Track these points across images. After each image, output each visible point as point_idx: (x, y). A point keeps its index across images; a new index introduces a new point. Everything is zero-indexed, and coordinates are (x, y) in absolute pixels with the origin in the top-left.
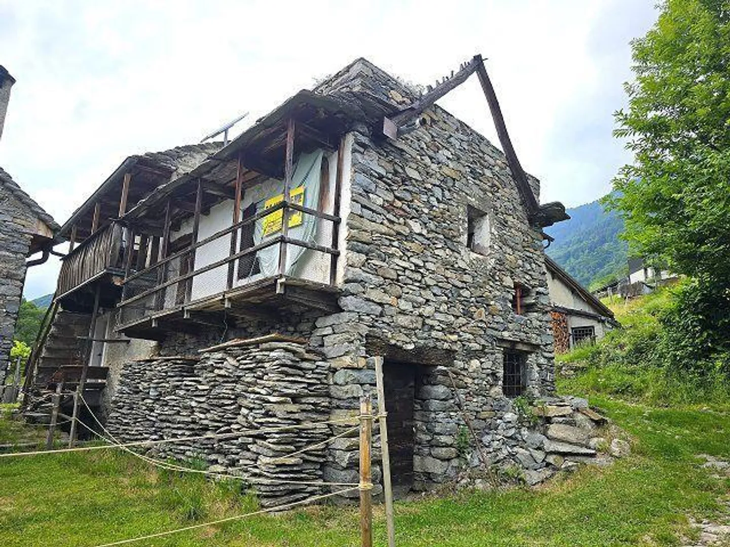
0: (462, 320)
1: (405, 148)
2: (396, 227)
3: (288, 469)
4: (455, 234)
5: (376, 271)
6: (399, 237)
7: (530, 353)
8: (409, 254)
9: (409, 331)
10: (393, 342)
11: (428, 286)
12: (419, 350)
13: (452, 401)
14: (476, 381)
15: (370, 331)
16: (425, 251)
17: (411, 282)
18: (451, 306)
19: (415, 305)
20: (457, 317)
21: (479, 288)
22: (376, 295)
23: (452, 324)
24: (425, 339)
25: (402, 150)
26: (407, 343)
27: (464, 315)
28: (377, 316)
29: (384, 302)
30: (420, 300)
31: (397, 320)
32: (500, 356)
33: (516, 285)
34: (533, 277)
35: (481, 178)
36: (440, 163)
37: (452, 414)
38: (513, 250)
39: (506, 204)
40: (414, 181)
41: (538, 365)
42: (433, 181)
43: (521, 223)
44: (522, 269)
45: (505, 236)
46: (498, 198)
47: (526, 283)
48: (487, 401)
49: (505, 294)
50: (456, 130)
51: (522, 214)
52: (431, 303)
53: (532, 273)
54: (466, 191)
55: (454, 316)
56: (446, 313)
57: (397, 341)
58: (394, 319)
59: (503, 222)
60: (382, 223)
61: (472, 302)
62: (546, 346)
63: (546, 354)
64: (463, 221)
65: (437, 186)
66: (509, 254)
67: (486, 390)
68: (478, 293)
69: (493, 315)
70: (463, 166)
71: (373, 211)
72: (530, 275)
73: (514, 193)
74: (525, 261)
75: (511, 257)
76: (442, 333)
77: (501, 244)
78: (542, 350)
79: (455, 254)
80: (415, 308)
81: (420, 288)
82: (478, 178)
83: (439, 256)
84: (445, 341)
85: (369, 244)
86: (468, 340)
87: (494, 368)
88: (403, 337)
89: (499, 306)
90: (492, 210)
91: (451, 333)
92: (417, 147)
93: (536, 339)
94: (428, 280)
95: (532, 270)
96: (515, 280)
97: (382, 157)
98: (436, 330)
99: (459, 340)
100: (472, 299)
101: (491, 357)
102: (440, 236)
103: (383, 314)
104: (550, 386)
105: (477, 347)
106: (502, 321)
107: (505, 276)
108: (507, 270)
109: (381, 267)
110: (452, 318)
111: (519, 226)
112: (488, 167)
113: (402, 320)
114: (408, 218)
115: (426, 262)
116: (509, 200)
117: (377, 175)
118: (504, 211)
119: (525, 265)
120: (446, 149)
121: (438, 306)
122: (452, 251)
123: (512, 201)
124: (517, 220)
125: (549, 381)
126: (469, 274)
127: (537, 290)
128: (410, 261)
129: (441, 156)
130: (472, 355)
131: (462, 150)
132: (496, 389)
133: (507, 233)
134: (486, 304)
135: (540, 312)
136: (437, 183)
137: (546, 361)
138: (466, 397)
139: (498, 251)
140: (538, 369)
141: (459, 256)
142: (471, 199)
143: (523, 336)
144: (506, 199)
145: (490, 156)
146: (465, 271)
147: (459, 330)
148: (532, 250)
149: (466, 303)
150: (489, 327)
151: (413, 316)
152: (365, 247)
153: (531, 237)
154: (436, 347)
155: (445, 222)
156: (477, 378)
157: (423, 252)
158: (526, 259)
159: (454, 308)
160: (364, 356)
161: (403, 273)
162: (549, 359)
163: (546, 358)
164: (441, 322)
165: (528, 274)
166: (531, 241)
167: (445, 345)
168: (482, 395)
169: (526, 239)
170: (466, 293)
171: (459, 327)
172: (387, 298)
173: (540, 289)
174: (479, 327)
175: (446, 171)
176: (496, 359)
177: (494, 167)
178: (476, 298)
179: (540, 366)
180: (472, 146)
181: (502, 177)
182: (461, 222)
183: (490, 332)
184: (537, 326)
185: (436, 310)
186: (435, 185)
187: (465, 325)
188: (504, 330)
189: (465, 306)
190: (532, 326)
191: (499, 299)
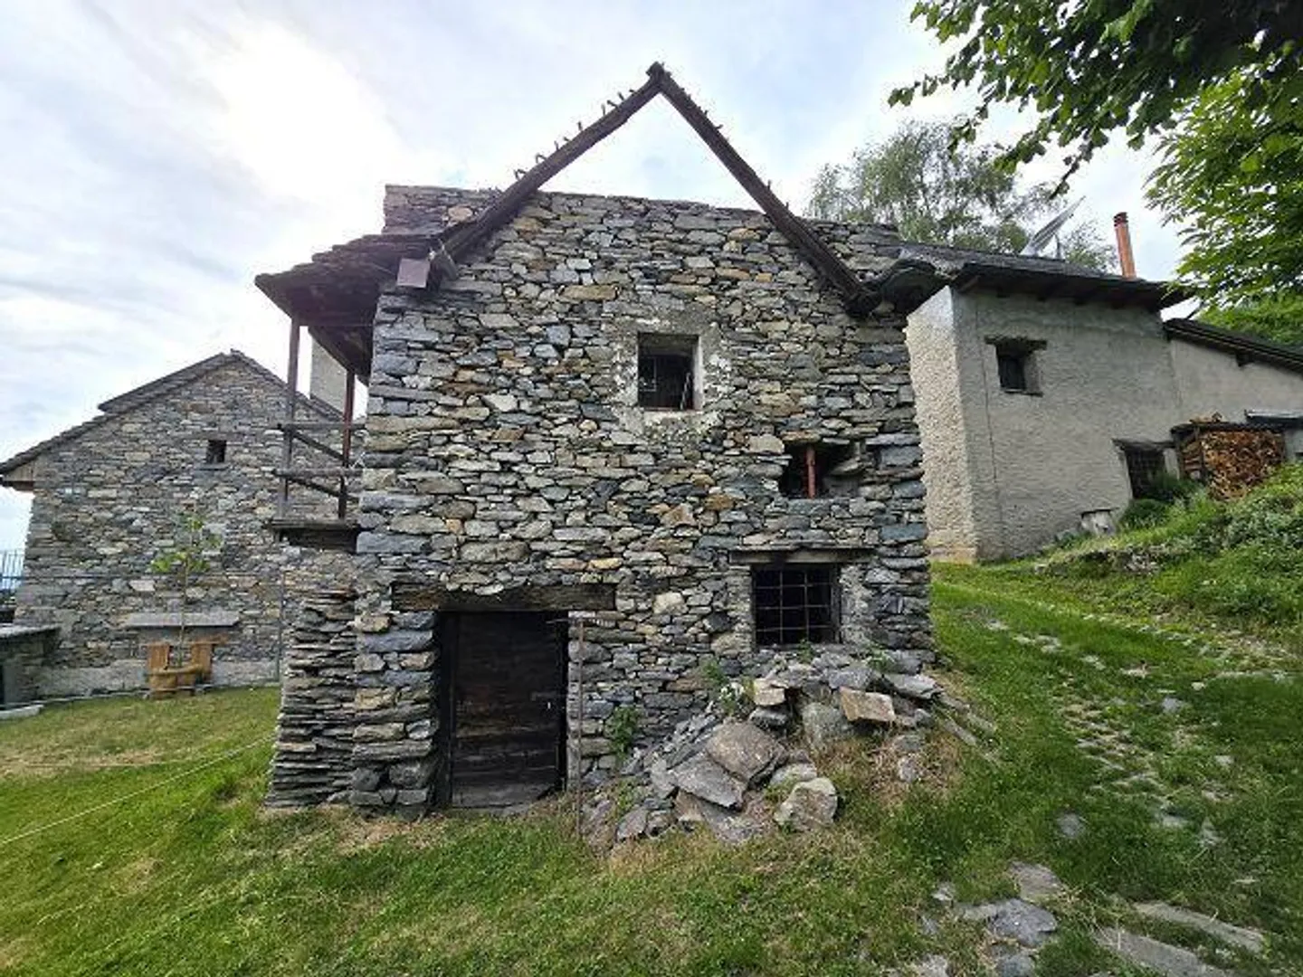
0: (628, 532)
1: (477, 286)
2: (460, 413)
3: (295, 757)
4: (603, 391)
5: (413, 487)
6: (467, 427)
7: (844, 565)
8: (486, 449)
9: (487, 567)
10: (450, 587)
11: (535, 491)
12: (510, 594)
13: (608, 664)
14: (666, 630)
15: (397, 577)
16: (527, 435)
17: (495, 491)
18: (594, 514)
19: (502, 523)
20: (616, 529)
21: (674, 471)
22: (410, 525)
23: (602, 542)
24: (530, 574)
25: (473, 293)
26: (483, 585)
27: (635, 522)
28: (414, 554)
29: (428, 531)
30: (513, 514)
31: (459, 552)
32: (739, 580)
33: (790, 448)
34: (855, 419)
35: (674, 278)
36: (559, 285)
37: (600, 685)
38: (785, 382)
39: (761, 302)
40: (500, 332)
41: (867, 586)
42: (544, 319)
43: (815, 326)
44: (813, 413)
45: (757, 363)
46: (734, 299)
47: (831, 436)
48: (697, 663)
49: (755, 469)
50: (606, 216)
51: (822, 307)
52: (542, 517)
53: (854, 412)
54: (634, 312)
55: (606, 528)
56: (584, 526)
57: (462, 585)
58: (454, 553)
59: (752, 338)
60: (430, 414)
61: (655, 497)
62: (898, 545)
63: (894, 563)
64: (626, 365)
65: (556, 324)
66: (769, 393)
67: (697, 642)
68: (672, 479)
69: (717, 512)
70: (622, 271)
71: (410, 401)
72: (843, 418)
73: (790, 276)
74: (827, 395)
75: (776, 397)
76: (575, 560)
77: (742, 380)
78: (882, 556)
79: (605, 425)
80: (502, 530)
81: (514, 496)
82: (667, 280)
83: (561, 436)
84: (584, 571)
85: (400, 451)
86: (647, 563)
87: (719, 604)
88: (475, 578)
89: (732, 492)
90: (714, 324)
91: (600, 557)
92: (504, 276)
93: (862, 537)
94: (532, 482)
95: (856, 406)
96: (787, 438)
97: (432, 316)
98: (558, 557)
99: (622, 566)
100: (654, 493)
101: (712, 585)
102: (568, 404)
103: (428, 550)
104: (905, 622)
105: (671, 571)
106: (744, 517)
107: (754, 435)
108: (763, 423)
109: (424, 480)
110: (600, 532)
111: (808, 333)
112: (700, 253)
113: (472, 552)
114: (486, 393)
115: (530, 452)
116: (772, 293)
117: (420, 346)
118: (755, 318)
119: (828, 401)
120: (575, 256)
121: (561, 518)
122: (597, 421)
123: (782, 292)
124: (803, 322)
125: (902, 614)
126: (644, 452)
127: (869, 442)
128: (490, 459)
129: (563, 273)
130: (657, 586)
131: (619, 246)
132: (727, 639)
133: (765, 356)
134: (696, 495)
135: (883, 483)
136: (555, 319)
137: (894, 576)
138: (640, 657)
139: (729, 395)
140: (868, 593)
141: (614, 427)
142: (648, 322)
143: (814, 536)
144: (764, 293)
145: (706, 231)
146: (631, 449)
147: (623, 548)
148: (857, 368)
149: (636, 502)
150: (707, 534)
151: (497, 542)
152: (392, 456)
153: (855, 343)
154: (560, 583)
155: (578, 377)
156: (671, 623)
157: (522, 438)
158: (831, 391)
159: (605, 516)
160: (388, 615)
161: (476, 481)
162: (905, 572)
163: (895, 569)
164: (569, 542)
165: (837, 417)
166: (857, 351)
167: (585, 578)
168: (683, 652)
169: (834, 352)
170: (636, 485)
171: (621, 544)
172: (437, 524)
173: (884, 439)
174: (678, 537)
175: (575, 293)
176: (726, 586)
177: (721, 246)
178: (666, 489)
179: (876, 587)
180: (649, 229)
181: (749, 257)
182: (619, 368)
183: (706, 542)
184: (866, 512)
185: (554, 525)
186: (549, 325)
187: (638, 538)
188: (751, 534)
189: (634, 507)
190: (847, 515)
191: (736, 480)
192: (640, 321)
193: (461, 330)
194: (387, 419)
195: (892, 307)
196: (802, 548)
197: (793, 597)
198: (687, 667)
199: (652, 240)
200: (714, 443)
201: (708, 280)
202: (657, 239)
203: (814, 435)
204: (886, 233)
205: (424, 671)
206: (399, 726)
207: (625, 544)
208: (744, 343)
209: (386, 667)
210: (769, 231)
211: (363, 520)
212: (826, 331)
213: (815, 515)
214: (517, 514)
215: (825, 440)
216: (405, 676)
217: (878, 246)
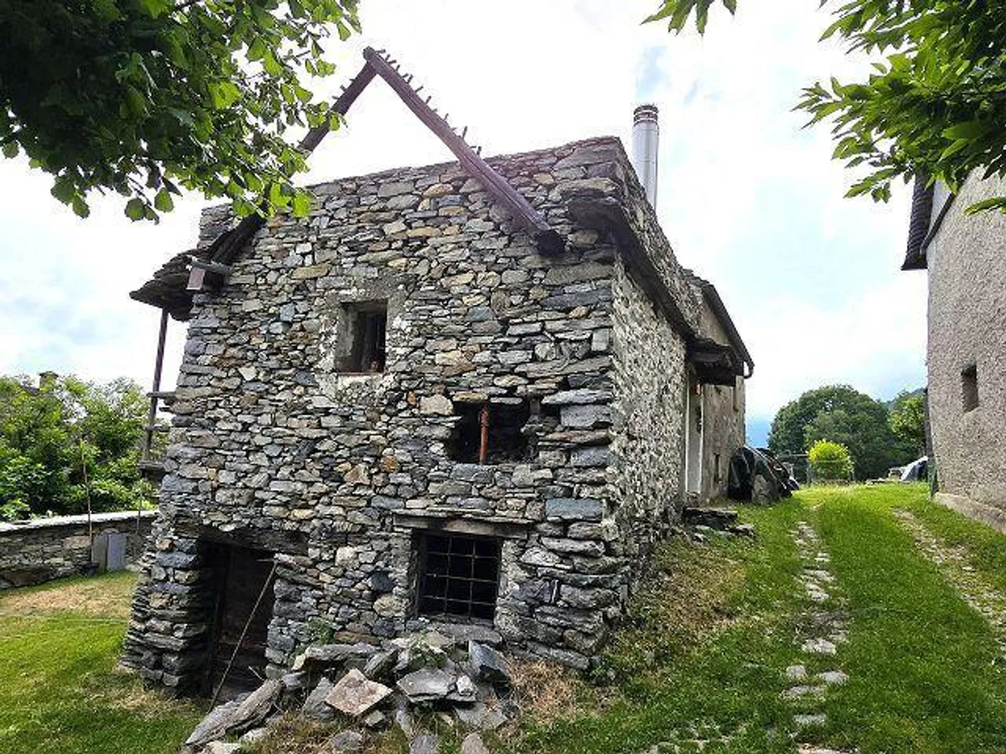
0: (320, 487)
1: (242, 279)
2: (224, 384)
3: (136, 633)
4: (312, 359)
5: (193, 442)
6: (227, 394)
7: (504, 540)
8: (235, 412)
9: (229, 509)
10: (206, 522)
11: (260, 448)
12: (239, 532)
13: (297, 605)
14: (338, 582)
15: (179, 511)
16: (260, 401)
17: (237, 446)
18: (296, 469)
19: (239, 474)
20: (311, 484)
21: (357, 432)
22: (188, 472)
23: (301, 495)
24: (252, 518)
25: (240, 285)
26: (223, 523)
27: (324, 478)
28: (189, 494)
29: (198, 477)
30: (246, 467)
31: (214, 496)
32: (400, 542)
33: (459, 407)
34: (530, 375)
35: (372, 247)
36: (290, 268)
37: (290, 622)
38: (462, 338)
39: (447, 257)
40: (253, 315)
41: (524, 566)
42: (277, 300)
43: (500, 273)
44: (484, 370)
45: (436, 321)
46: (422, 258)
47: (501, 395)
48: (359, 616)
49: (423, 431)
50: (327, 200)
51: (510, 252)
52: (262, 470)
53: (532, 367)
54: (338, 285)
55: (304, 482)
56: (289, 480)
57: (213, 521)
58: (210, 495)
59: (434, 295)
60: (209, 385)
61: (340, 457)
62: (565, 524)
63: (554, 544)
64: (328, 334)
65: (286, 303)
66: (444, 351)
67: (360, 597)
68: (354, 440)
69: (387, 473)
70: (333, 249)
71: (200, 375)
72: (520, 374)
73: (477, 224)
74: (503, 350)
75: (450, 355)
76: (282, 509)
77: (420, 340)
78: (542, 535)
79: (310, 390)
80: (239, 479)
81: (248, 452)
82: (366, 250)
83: (280, 401)
84: (287, 518)
85: (190, 414)
86: (332, 517)
87: (380, 564)
88: (220, 517)
89: (402, 455)
90: (401, 287)
91: (300, 508)
92: (256, 268)
93: (523, 510)
94: (260, 440)
95: (535, 359)
96: (455, 399)
97: (218, 307)
98: (271, 505)
99: (315, 517)
100: (339, 453)
101: (379, 545)
102: (287, 373)
103: (196, 491)
104: (555, 616)
105: (347, 527)
106: (408, 480)
107: (427, 396)
108: (433, 383)
109: (199, 437)
110: (299, 486)
111: (490, 282)
112: (396, 218)
113: (221, 496)
114: (240, 367)
115: (260, 415)
116: (459, 246)
117: (209, 331)
118: (440, 275)
119: (502, 357)
120: (301, 242)
121: (274, 472)
122: (306, 387)
123: (469, 242)
124: (488, 271)
125: (555, 605)
126: (335, 414)
127: (546, 400)
128: (236, 420)
129: (293, 259)
130: (337, 539)
131: (333, 226)
132: (384, 600)
133: (446, 312)
134: (371, 456)
135: (553, 448)
136: (285, 300)
137: (552, 560)
138: (318, 603)
139: (406, 357)
140: (523, 574)
141: (315, 391)
142: (348, 292)
143: (474, 505)
144: (451, 246)
145: (403, 194)
146: (326, 412)
147: (315, 501)
148: (543, 315)
149: (327, 460)
150: (378, 494)
151: (235, 489)
152: (185, 418)
153: (544, 287)
154: (270, 527)
155: (295, 349)
156: (343, 576)
157: (257, 403)
158: (507, 344)
159: (303, 471)
160: (171, 539)
161: (227, 438)
162: (566, 556)
163: (553, 551)
164: (280, 493)
165: (512, 372)
166: (546, 294)
167: (288, 526)
168: (350, 605)
169: (516, 299)
170: (326, 445)
171: (314, 498)
172: (203, 472)
173: (563, 396)
174: (355, 495)
175: (300, 274)
176: (389, 548)
177: (415, 207)
178: (350, 449)
179: (532, 569)
180: (358, 205)
181: (442, 212)
182: (323, 337)
183: (378, 502)
184: (531, 482)
185: (270, 478)
186: (281, 305)
187: (326, 493)
188: (414, 497)
189: (326, 465)
190: (508, 484)
191: (405, 442)
192: (343, 292)
193: (232, 316)
194: (186, 390)
195: (596, 236)
196: (456, 517)
197: (461, 567)
198: (350, 620)
199: (359, 214)
200: (389, 404)
201: (400, 244)
202: (363, 212)
203: (481, 395)
204: (597, 149)
205: (186, 585)
206: (168, 624)
207: (317, 497)
208: (427, 301)
209: (167, 579)
210: (465, 180)
211: (168, 465)
212: (514, 277)
213: (477, 482)
214: (247, 466)
215: (494, 400)
216: (175, 586)
217: (587, 166)
